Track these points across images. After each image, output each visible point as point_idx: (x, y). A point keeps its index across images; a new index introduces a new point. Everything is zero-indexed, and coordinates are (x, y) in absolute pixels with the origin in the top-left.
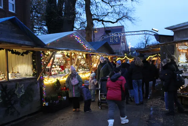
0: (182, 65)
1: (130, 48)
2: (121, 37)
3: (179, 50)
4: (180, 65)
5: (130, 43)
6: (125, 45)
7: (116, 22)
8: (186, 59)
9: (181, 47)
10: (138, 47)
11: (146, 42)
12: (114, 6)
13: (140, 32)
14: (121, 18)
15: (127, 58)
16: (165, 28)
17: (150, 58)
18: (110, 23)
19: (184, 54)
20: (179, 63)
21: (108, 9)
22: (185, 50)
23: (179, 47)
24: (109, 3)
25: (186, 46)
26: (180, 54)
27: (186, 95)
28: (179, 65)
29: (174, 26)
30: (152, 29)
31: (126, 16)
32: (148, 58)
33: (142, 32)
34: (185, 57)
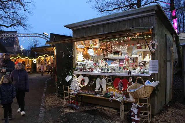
0: (81, 64)
1: (22, 49)
2: (14, 38)
3: (77, 49)
4: (79, 63)
5: (22, 46)
6: (18, 47)
7: (10, 26)
8: (83, 58)
9: (79, 45)
10: (28, 49)
11: (35, 46)
12: (8, 12)
13: (33, 35)
14: (15, 24)
15: (20, 57)
16: (65, 26)
17: (40, 57)
18: (4, 27)
19: (81, 52)
20: (77, 61)
21: (2, 14)
22: (82, 49)
23: (77, 45)
24: (3, 9)
25: (83, 46)
26: (78, 53)
27: (88, 94)
28: (77, 64)
29: (74, 24)
30: (43, 33)
31: (19, 23)
32: (39, 58)
33: (34, 35)
34: (82, 56)
